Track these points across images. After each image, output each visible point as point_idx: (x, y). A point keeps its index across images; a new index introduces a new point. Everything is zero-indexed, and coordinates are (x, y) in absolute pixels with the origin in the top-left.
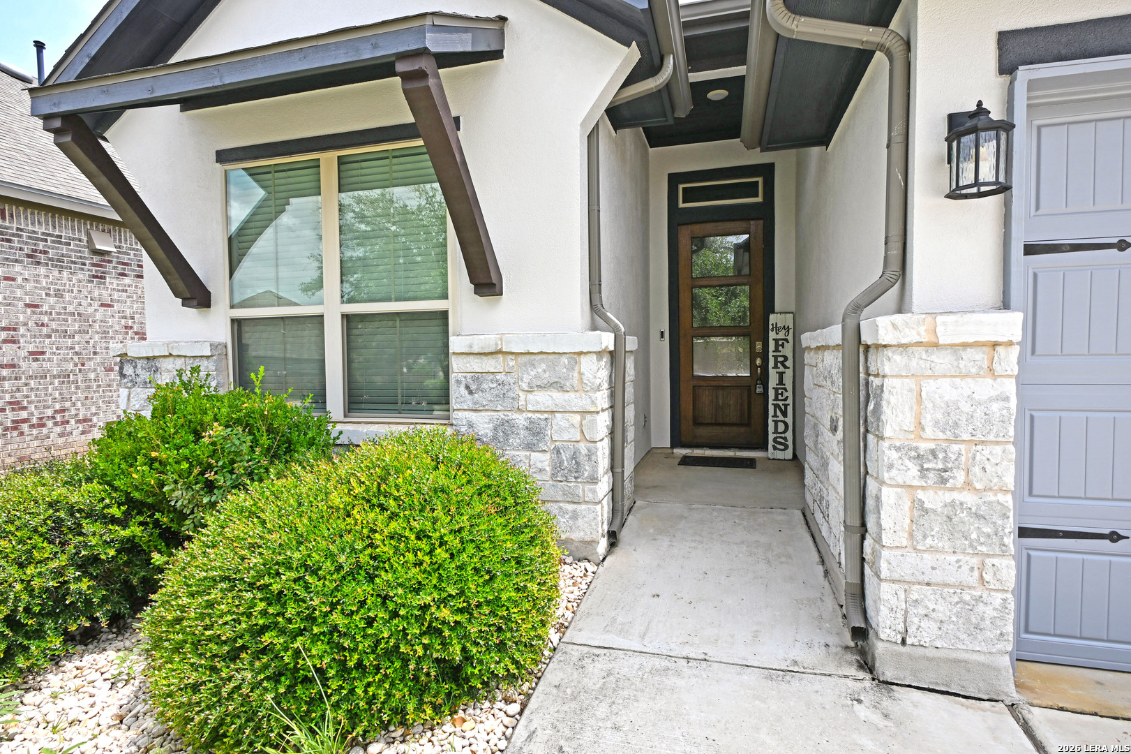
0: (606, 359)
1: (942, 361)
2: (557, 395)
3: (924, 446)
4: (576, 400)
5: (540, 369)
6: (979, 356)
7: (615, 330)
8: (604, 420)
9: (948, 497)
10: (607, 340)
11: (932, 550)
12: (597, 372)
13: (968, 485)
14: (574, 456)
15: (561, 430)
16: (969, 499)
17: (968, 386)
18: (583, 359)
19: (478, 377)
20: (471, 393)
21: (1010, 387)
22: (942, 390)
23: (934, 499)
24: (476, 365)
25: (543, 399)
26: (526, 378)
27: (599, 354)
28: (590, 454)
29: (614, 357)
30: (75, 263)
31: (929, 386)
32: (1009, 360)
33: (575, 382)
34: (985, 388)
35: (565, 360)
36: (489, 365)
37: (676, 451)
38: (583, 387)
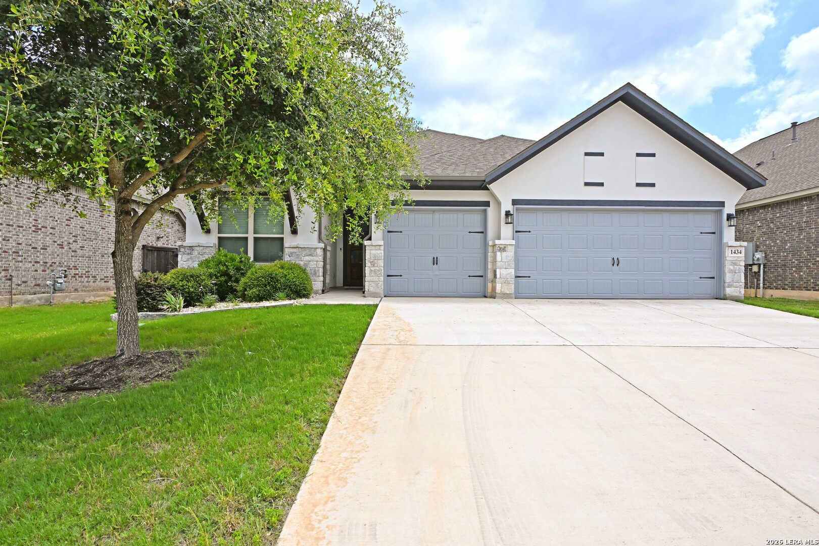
0: (322, 250)
1: (373, 248)
2: (311, 257)
3: (371, 260)
4: (315, 258)
5: (307, 251)
6: (378, 247)
7: (325, 243)
8: (321, 264)
9: (375, 268)
10: (322, 245)
11: (372, 276)
12: (320, 252)
13: (377, 266)
14: (315, 271)
15: (312, 265)
16: (377, 268)
17: (377, 251)
18: (317, 249)
19: (292, 253)
20: (290, 257)
21: (383, 252)
22: (374, 252)
23: (372, 269)
24: (291, 250)
25: (308, 258)
26: (304, 253)
27: (321, 248)
28: (318, 270)
29: (325, 250)
30: (95, 210)
31: (372, 251)
32: (382, 248)
33: (315, 254)
34: (379, 252)
35: (313, 249)
36: (294, 250)
37: (345, 287)
38: (317, 255)
